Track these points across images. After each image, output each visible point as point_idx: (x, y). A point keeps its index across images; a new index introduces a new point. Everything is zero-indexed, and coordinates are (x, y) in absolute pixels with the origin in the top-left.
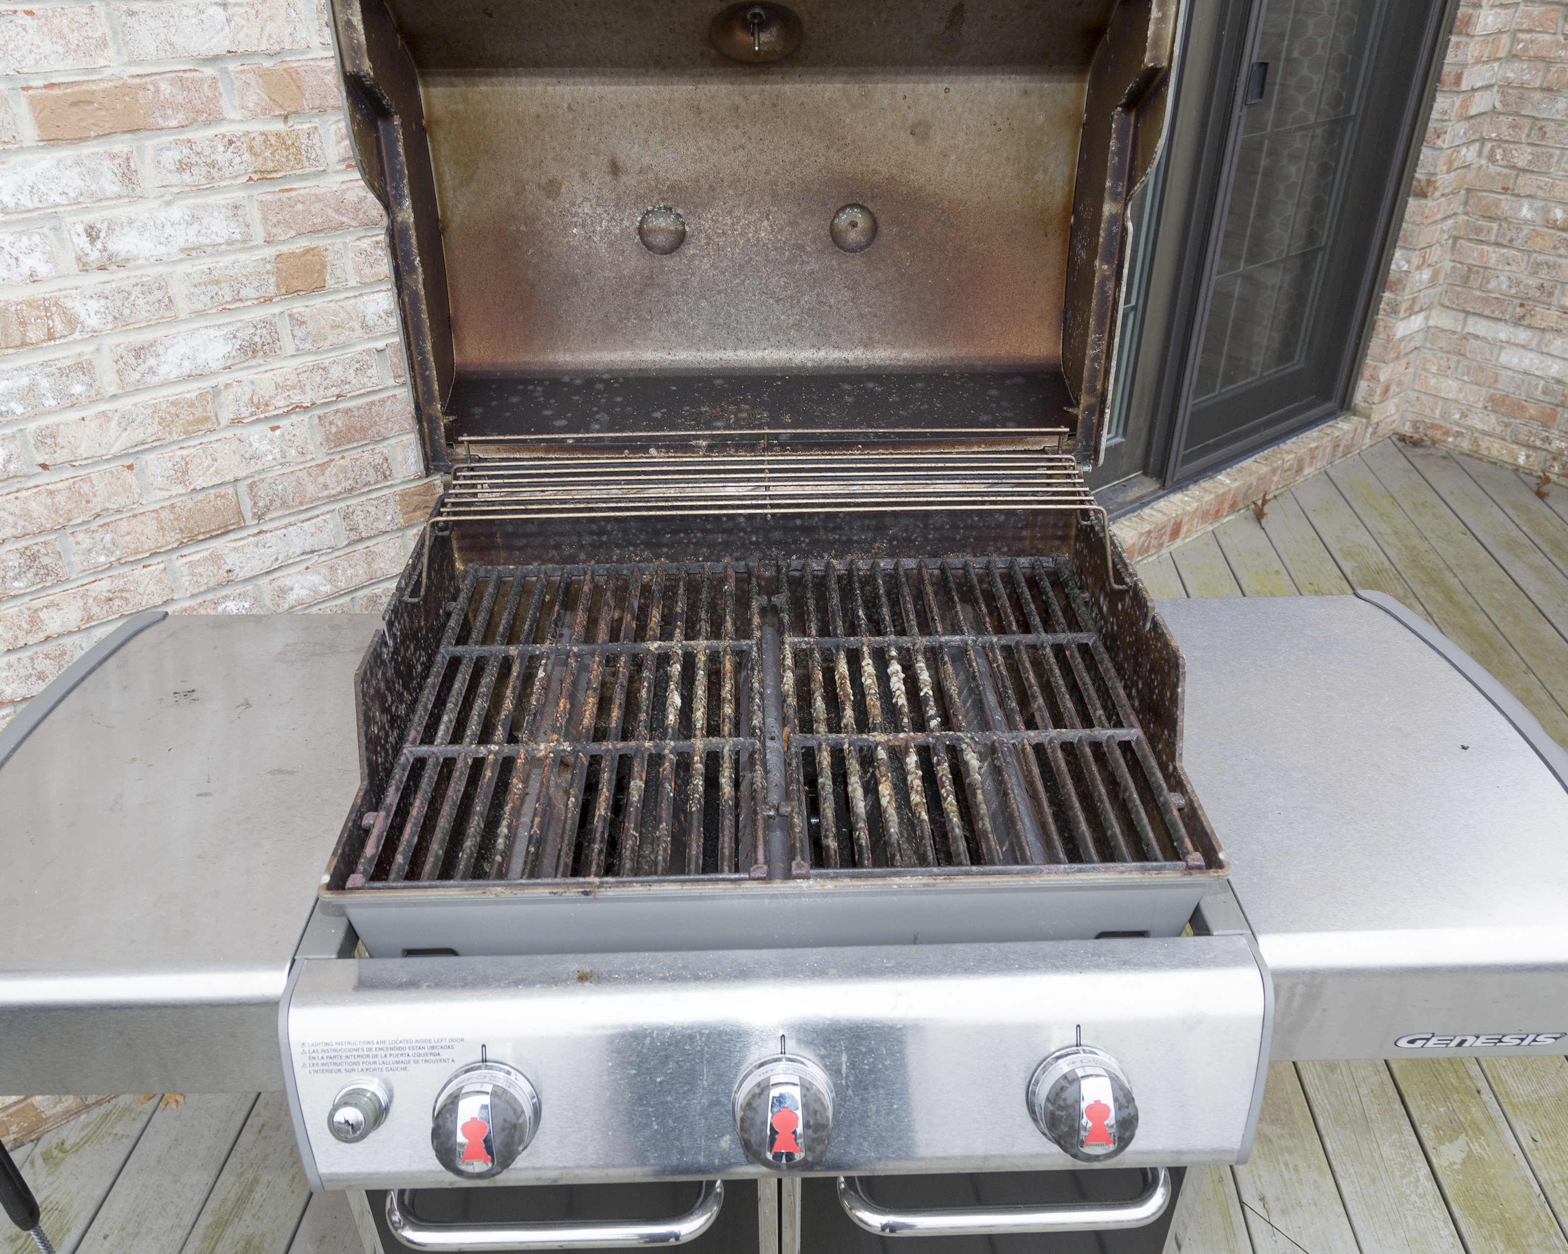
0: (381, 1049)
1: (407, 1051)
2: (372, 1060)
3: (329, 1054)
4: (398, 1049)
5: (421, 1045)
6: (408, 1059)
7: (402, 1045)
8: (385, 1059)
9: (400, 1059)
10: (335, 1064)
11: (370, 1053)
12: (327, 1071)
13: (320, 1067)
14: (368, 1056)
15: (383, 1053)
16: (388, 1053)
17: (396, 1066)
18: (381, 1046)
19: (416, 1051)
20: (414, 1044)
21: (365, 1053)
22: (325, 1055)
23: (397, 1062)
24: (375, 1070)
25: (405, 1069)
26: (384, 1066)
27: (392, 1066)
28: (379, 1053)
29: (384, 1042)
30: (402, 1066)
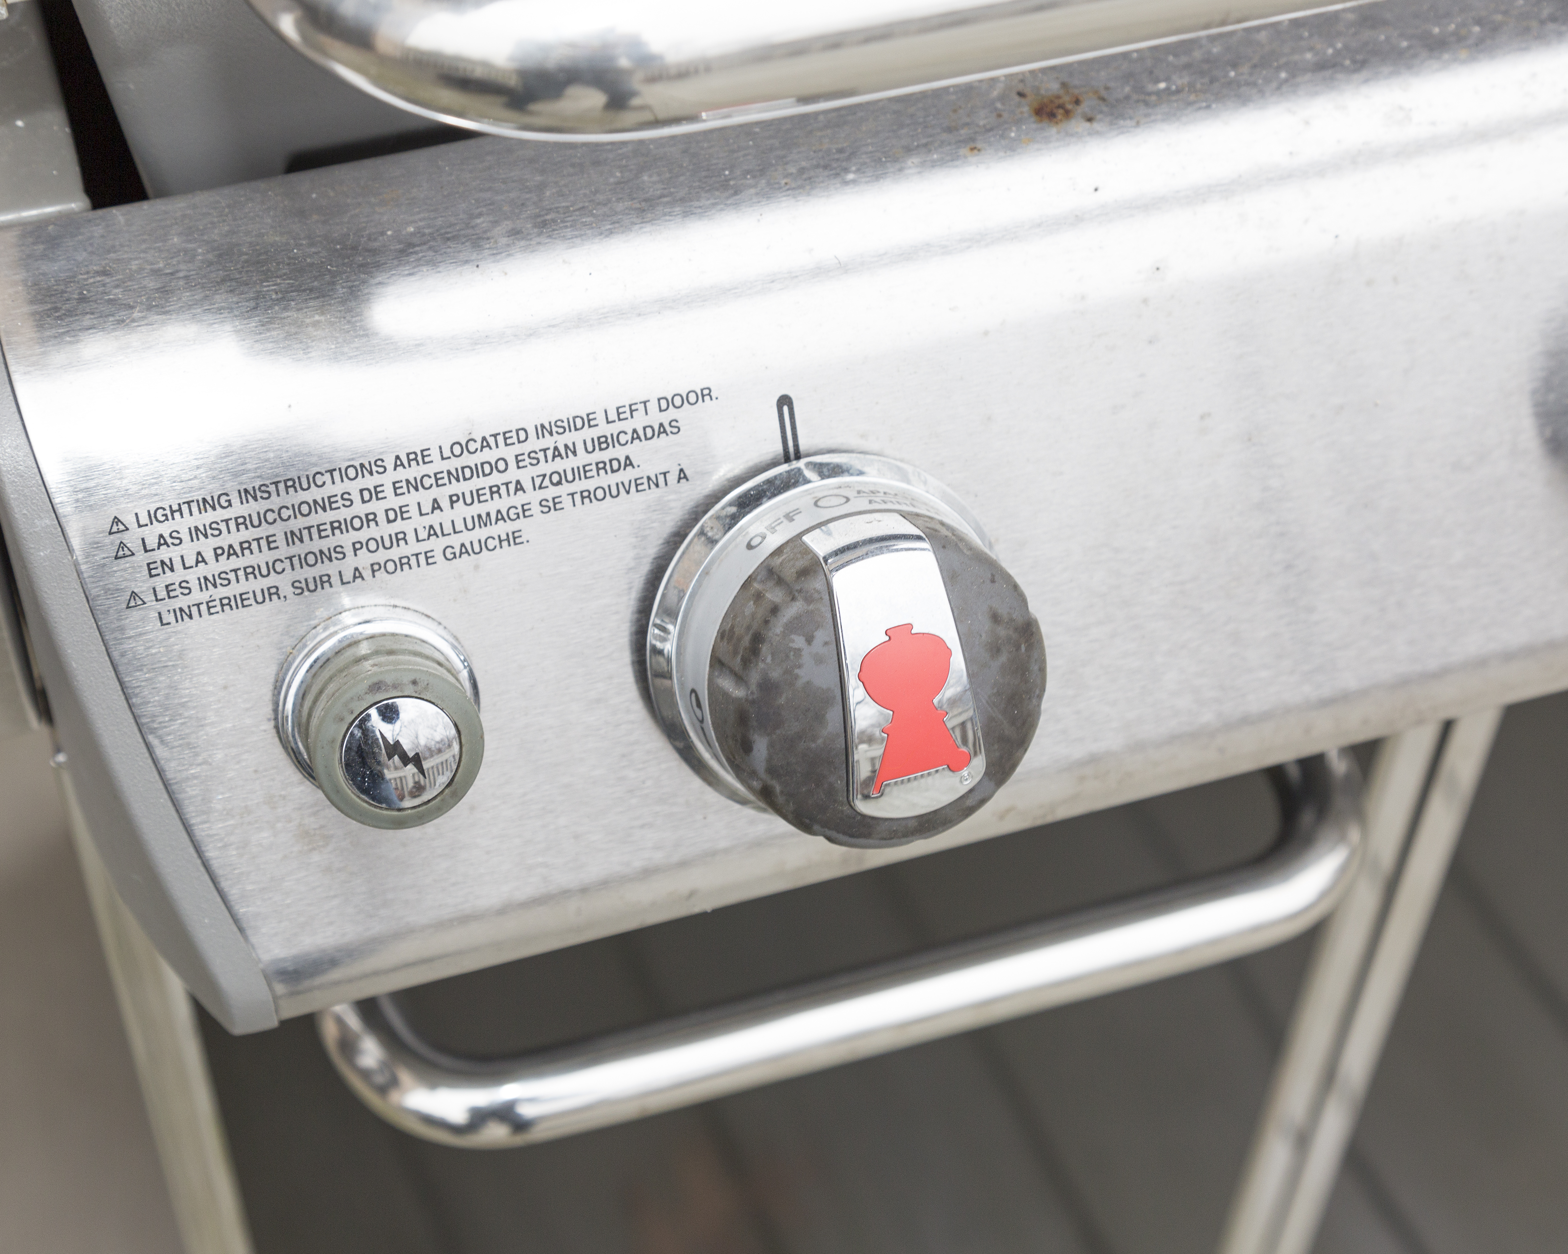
0: (416, 485)
1: (513, 474)
2: (385, 530)
3: (224, 541)
4: (477, 471)
5: (561, 441)
6: (518, 499)
7: (489, 455)
8: (435, 519)
9: (492, 506)
10: (251, 572)
11: (377, 507)
12: (226, 603)
13: (198, 596)
14: (370, 519)
15: (425, 498)
16: (443, 494)
17: (481, 533)
18: (413, 472)
19: (545, 468)
20: (534, 444)
21: (359, 509)
22: (206, 546)
23: (482, 520)
24: (403, 563)
25: (513, 539)
26: (437, 545)
27: (466, 537)
28: (412, 498)
29: (420, 457)
30: (502, 529)
